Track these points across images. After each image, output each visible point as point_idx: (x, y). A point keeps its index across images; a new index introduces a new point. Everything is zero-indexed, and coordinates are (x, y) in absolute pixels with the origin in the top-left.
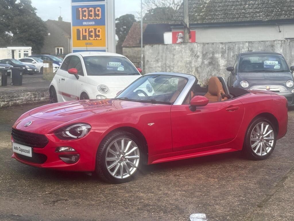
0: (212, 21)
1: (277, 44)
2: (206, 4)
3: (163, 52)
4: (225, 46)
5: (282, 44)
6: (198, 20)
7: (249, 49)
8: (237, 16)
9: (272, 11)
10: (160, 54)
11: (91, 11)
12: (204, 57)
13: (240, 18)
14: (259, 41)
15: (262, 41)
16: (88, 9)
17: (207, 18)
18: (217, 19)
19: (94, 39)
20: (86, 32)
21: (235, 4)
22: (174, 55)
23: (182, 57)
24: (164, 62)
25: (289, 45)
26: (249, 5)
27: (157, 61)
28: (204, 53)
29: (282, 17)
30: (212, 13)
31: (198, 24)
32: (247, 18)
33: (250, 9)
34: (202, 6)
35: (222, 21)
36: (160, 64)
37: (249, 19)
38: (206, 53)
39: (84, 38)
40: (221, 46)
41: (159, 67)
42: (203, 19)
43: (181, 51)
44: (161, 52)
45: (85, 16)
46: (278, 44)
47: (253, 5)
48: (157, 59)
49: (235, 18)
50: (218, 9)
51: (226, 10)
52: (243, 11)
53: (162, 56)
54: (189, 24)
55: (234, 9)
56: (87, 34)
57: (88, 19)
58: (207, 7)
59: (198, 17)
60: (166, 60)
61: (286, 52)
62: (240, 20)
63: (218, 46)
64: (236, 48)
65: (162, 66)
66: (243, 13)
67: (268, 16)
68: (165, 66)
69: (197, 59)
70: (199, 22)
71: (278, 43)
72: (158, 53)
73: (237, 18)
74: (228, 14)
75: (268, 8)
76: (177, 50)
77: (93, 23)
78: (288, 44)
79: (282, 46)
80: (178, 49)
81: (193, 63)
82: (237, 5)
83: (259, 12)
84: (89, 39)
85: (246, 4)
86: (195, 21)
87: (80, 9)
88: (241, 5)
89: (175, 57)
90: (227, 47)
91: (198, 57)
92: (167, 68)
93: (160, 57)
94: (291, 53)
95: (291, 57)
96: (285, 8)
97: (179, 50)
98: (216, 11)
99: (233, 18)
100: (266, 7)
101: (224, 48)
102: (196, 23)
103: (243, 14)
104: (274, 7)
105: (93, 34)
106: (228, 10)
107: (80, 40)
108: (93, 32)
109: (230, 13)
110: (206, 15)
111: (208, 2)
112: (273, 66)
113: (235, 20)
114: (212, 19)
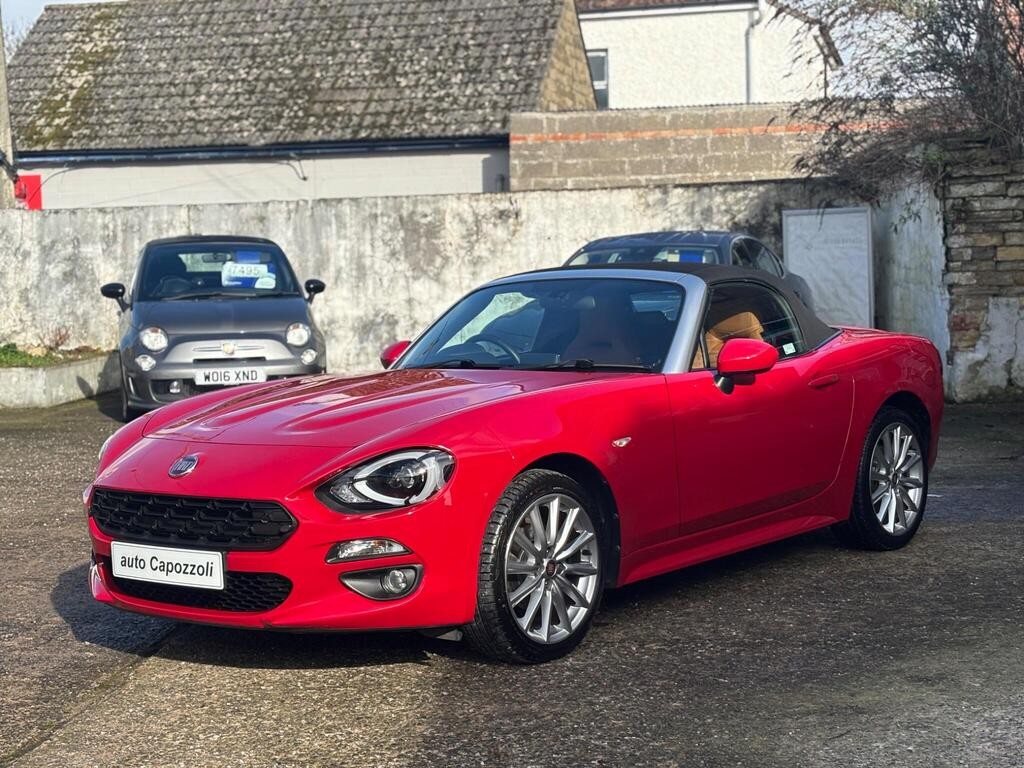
0: (92, 145)
1: (274, 213)
2: (75, 92)
4: (114, 219)
5: (289, 212)
7: (189, 228)
8: (171, 128)
9: (280, 116)
12: (47, 255)
13: (181, 137)
14: (220, 205)
15: (230, 205)
17: (75, 134)
18: (109, 137)
21: (165, 91)
25: (312, 215)
26: (209, 95)
28: (47, 241)
29: (309, 135)
30: (93, 119)
31: (45, 153)
32: (204, 134)
33: (212, 107)
34: (59, 97)
35: (123, 143)
37: (207, 140)
38: (54, 243)
40: (100, 221)
42: (62, 136)
46: (278, 214)
47: (222, 95)
49: (164, 135)
50: (112, 106)
51: (136, 110)
52: (191, 114)
54: (14, 153)
55: (163, 108)
58: (76, 100)
59: (47, 132)
61: (302, 237)
62: (178, 141)
63: (89, 220)
64: (150, 226)
66: (191, 119)
67: (266, 129)
69: (23, 261)
70: (50, 147)
71: (280, 211)
73: (173, 135)
74: (142, 122)
75: (267, 105)
78: (308, 213)
79: (289, 218)
81: (11, 275)
82: (170, 96)
83: (238, 119)
85: (198, 93)
86: (37, 142)
88: (183, 95)
90: (119, 222)
91: (26, 255)
94: (318, 240)
95: (321, 253)
96: (317, 108)
98: (106, 112)
99: (160, 136)
100: (259, 103)
101: (111, 226)
102: (39, 148)
103: (191, 124)
104: (283, 103)
106: (142, 110)
109: (150, 118)
110: (74, 126)
111: (78, 83)
112: (253, 280)
113: (165, 141)
114: (91, 138)
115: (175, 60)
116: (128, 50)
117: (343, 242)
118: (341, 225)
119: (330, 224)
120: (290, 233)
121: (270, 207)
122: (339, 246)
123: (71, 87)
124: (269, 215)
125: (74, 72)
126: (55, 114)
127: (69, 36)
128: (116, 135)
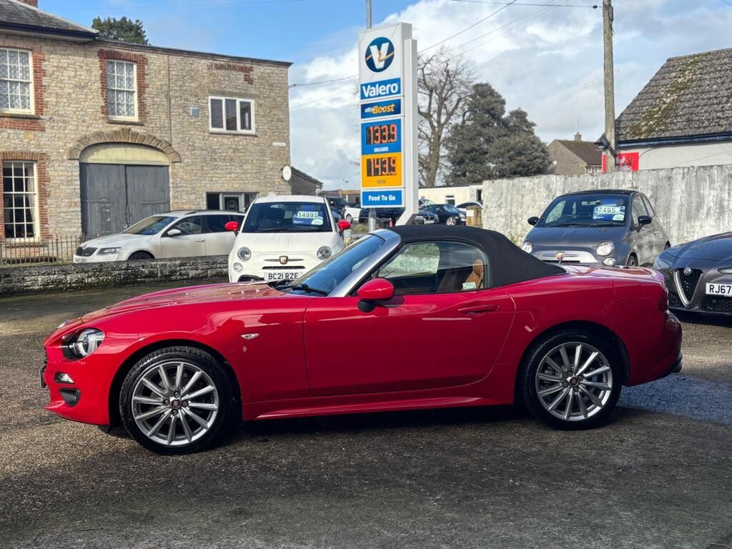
0: (663, 135)
1: (676, 174)
2: (665, 105)
3: (508, 191)
4: (597, 180)
5: (684, 174)
6: (641, 134)
7: (632, 184)
8: (706, 123)
10: (504, 195)
11: (384, 130)
13: (709, 128)
14: (649, 170)
15: (654, 170)
16: (381, 127)
17: (657, 129)
18: (673, 130)
19: (388, 175)
20: (378, 164)
22: (523, 196)
23: (534, 200)
24: (509, 208)
25: (696, 176)
27: (500, 206)
30: (669, 120)
31: (640, 141)
32: (722, 126)
34: (656, 109)
35: (678, 133)
36: (503, 212)
37: (722, 129)
39: (376, 173)
40: (590, 180)
41: (501, 216)
42: (651, 130)
43: (533, 189)
44: (505, 191)
45: (376, 138)
46: (678, 175)
48: (499, 203)
49: (700, 128)
50: (681, 113)
51: (692, 114)
52: (719, 114)
53: (506, 199)
55: (706, 112)
56: (379, 166)
57: (381, 142)
58: (665, 110)
59: (644, 129)
60: (511, 205)
62: (707, 130)
63: (586, 180)
64: (614, 183)
65: (505, 215)
66: (718, 118)
68: (510, 214)
70: (642, 137)
71: (679, 173)
72: (501, 194)
73: (705, 127)
74: (692, 120)
76: (527, 187)
77: (386, 149)
78: (694, 174)
79: (684, 178)
80: (529, 185)
82: (712, 104)
84: (382, 175)
86: (637, 135)
87: (372, 128)
88: (719, 104)
89: (524, 200)
90: (600, 180)
92: (513, 217)
93: (503, 200)
94: (698, 190)
95: (700, 198)
97: (530, 187)
98: (677, 115)
101: (595, 183)
102: (636, 138)
103: (717, 120)
105: (386, 166)
106: (695, 114)
107: (371, 176)
108: (387, 162)
109: (697, 118)
110: (658, 125)
111: (668, 101)
112: (612, 216)
113: (701, 131)
114: (663, 131)
115: (723, 83)
116: (701, 80)
117: (712, 192)
118: (712, 181)
119: (706, 181)
120: (683, 186)
121: (674, 172)
122: (710, 194)
123: (664, 103)
124: (673, 176)
125: (669, 95)
126: (652, 118)
127: (674, 74)
128: (676, 131)
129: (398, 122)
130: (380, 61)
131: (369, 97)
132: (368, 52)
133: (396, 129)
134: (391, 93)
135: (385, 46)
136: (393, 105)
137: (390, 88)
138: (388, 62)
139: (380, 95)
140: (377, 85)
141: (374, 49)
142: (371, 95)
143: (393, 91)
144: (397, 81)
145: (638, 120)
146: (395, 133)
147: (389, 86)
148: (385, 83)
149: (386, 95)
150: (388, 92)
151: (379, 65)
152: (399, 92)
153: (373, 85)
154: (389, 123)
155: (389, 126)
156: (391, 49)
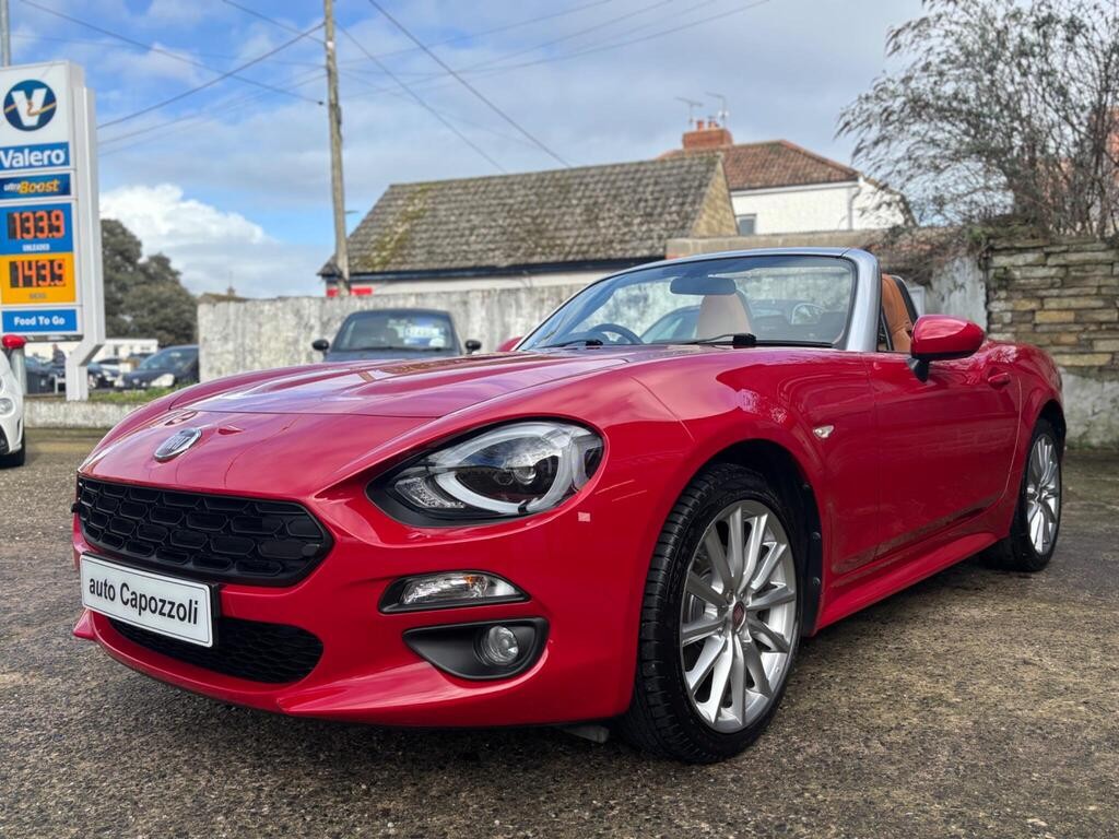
0: (402, 268)
2: (398, 235)
3: (237, 317)
5: (483, 297)
6: (374, 266)
8: (451, 257)
9: (519, 248)
10: (232, 323)
11: (41, 219)
12: (325, 328)
13: (456, 262)
16: (34, 213)
17: (393, 261)
18: (413, 263)
19: (50, 285)
20: (30, 268)
21: (452, 233)
22: (260, 325)
23: (277, 329)
24: (240, 341)
26: (477, 236)
27: (225, 339)
28: (325, 318)
29: (536, 259)
30: (405, 252)
31: (373, 273)
32: (469, 260)
33: (480, 243)
34: (387, 239)
35: (421, 267)
36: (230, 346)
37: (471, 264)
38: (329, 320)
39: (28, 282)
41: (228, 352)
42: (385, 262)
43: (276, 315)
44: (232, 317)
45: (28, 231)
47: (485, 236)
48: (224, 334)
49: (447, 261)
50: (418, 244)
51: (432, 246)
52: (465, 248)
53: (235, 328)
54: (349, 272)
55: (449, 244)
56: (33, 273)
57: (35, 237)
58: (399, 240)
59: (377, 260)
60: (244, 336)
62: (454, 265)
65: (235, 350)
66: (465, 251)
67: (510, 256)
68: (241, 349)
69: (310, 333)
70: (377, 269)
72: (228, 321)
73: (452, 261)
74: (434, 253)
75: (513, 241)
76: (266, 312)
77: (46, 247)
80: (269, 310)
81: (302, 342)
82: (454, 237)
83: (493, 250)
84: (38, 285)
85: (471, 235)
86: (369, 267)
87: (17, 215)
88: (462, 236)
89: (263, 330)
91: (312, 328)
92: (247, 354)
93: (230, 330)
96: (544, 242)
97: (271, 313)
98: (414, 247)
99: (444, 261)
100: (508, 240)
102: (370, 270)
103: (464, 254)
104: (523, 240)
105: (46, 272)
106: (436, 246)
107: (18, 286)
108: (48, 267)
109: (440, 251)
110: (393, 256)
111: (400, 230)
112: (427, 341)
113: (446, 265)
114: (401, 263)
115: (461, 215)
116: (434, 209)
117: (520, 320)
118: (519, 306)
119: (511, 306)
121: (471, 295)
122: (516, 323)
123: (396, 233)
125: (399, 224)
126: (384, 248)
127: (400, 202)
128: (419, 261)
129: (67, 208)
130: (31, 115)
131: (12, 168)
132: (9, 101)
133: (62, 217)
134: (51, 164)
135: (39, 95)
136: (56, 182)
137: (49, 157)
138: (45, 118)
139: (31, 166)
140: (26, 151)
141: (19, 97)
142: (15, 164)
143: (54, 160)
144: (64, 146)
145: (367, 250)
146: (61, 223)
147: (47, 153)
148: (42, 148)
149: (43, 166)
150: (46, 162)
151: (28, 121)
152: (66, 162)
153: (20, 149)
154: (49, 209)
155: (49, 213)
156: (50, 98)
